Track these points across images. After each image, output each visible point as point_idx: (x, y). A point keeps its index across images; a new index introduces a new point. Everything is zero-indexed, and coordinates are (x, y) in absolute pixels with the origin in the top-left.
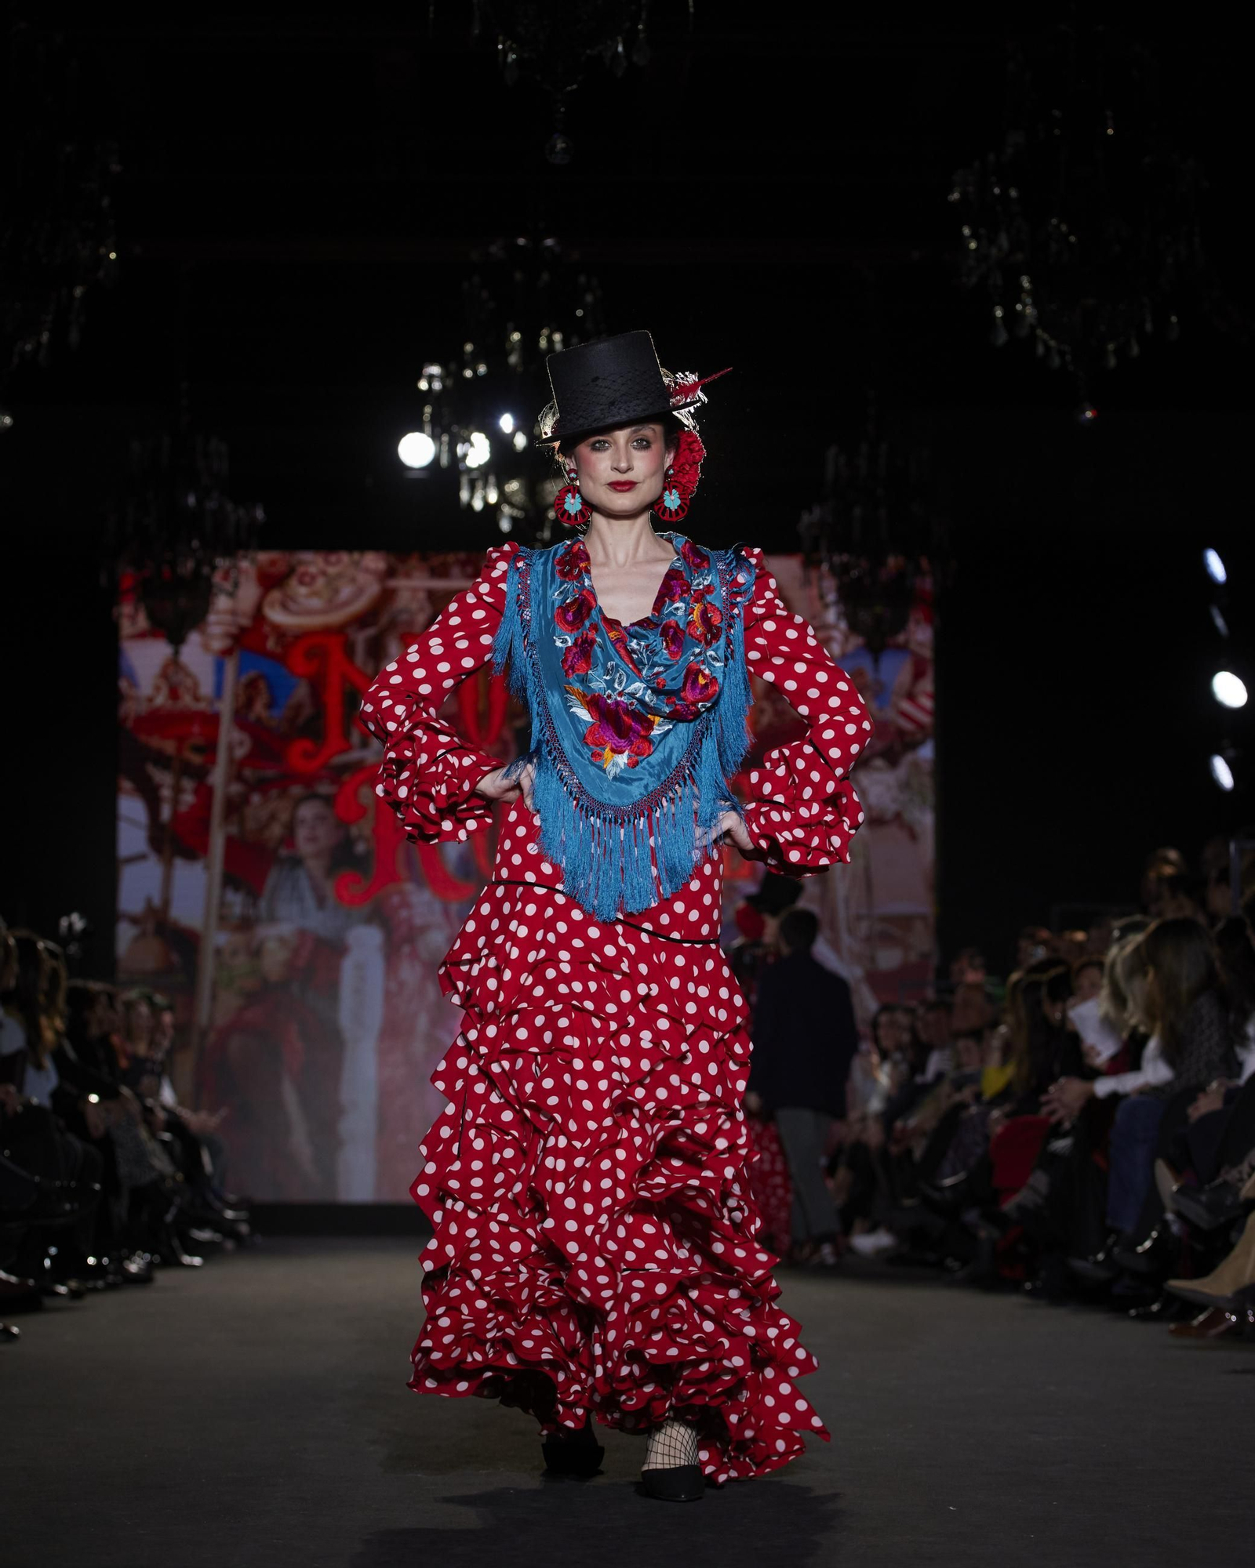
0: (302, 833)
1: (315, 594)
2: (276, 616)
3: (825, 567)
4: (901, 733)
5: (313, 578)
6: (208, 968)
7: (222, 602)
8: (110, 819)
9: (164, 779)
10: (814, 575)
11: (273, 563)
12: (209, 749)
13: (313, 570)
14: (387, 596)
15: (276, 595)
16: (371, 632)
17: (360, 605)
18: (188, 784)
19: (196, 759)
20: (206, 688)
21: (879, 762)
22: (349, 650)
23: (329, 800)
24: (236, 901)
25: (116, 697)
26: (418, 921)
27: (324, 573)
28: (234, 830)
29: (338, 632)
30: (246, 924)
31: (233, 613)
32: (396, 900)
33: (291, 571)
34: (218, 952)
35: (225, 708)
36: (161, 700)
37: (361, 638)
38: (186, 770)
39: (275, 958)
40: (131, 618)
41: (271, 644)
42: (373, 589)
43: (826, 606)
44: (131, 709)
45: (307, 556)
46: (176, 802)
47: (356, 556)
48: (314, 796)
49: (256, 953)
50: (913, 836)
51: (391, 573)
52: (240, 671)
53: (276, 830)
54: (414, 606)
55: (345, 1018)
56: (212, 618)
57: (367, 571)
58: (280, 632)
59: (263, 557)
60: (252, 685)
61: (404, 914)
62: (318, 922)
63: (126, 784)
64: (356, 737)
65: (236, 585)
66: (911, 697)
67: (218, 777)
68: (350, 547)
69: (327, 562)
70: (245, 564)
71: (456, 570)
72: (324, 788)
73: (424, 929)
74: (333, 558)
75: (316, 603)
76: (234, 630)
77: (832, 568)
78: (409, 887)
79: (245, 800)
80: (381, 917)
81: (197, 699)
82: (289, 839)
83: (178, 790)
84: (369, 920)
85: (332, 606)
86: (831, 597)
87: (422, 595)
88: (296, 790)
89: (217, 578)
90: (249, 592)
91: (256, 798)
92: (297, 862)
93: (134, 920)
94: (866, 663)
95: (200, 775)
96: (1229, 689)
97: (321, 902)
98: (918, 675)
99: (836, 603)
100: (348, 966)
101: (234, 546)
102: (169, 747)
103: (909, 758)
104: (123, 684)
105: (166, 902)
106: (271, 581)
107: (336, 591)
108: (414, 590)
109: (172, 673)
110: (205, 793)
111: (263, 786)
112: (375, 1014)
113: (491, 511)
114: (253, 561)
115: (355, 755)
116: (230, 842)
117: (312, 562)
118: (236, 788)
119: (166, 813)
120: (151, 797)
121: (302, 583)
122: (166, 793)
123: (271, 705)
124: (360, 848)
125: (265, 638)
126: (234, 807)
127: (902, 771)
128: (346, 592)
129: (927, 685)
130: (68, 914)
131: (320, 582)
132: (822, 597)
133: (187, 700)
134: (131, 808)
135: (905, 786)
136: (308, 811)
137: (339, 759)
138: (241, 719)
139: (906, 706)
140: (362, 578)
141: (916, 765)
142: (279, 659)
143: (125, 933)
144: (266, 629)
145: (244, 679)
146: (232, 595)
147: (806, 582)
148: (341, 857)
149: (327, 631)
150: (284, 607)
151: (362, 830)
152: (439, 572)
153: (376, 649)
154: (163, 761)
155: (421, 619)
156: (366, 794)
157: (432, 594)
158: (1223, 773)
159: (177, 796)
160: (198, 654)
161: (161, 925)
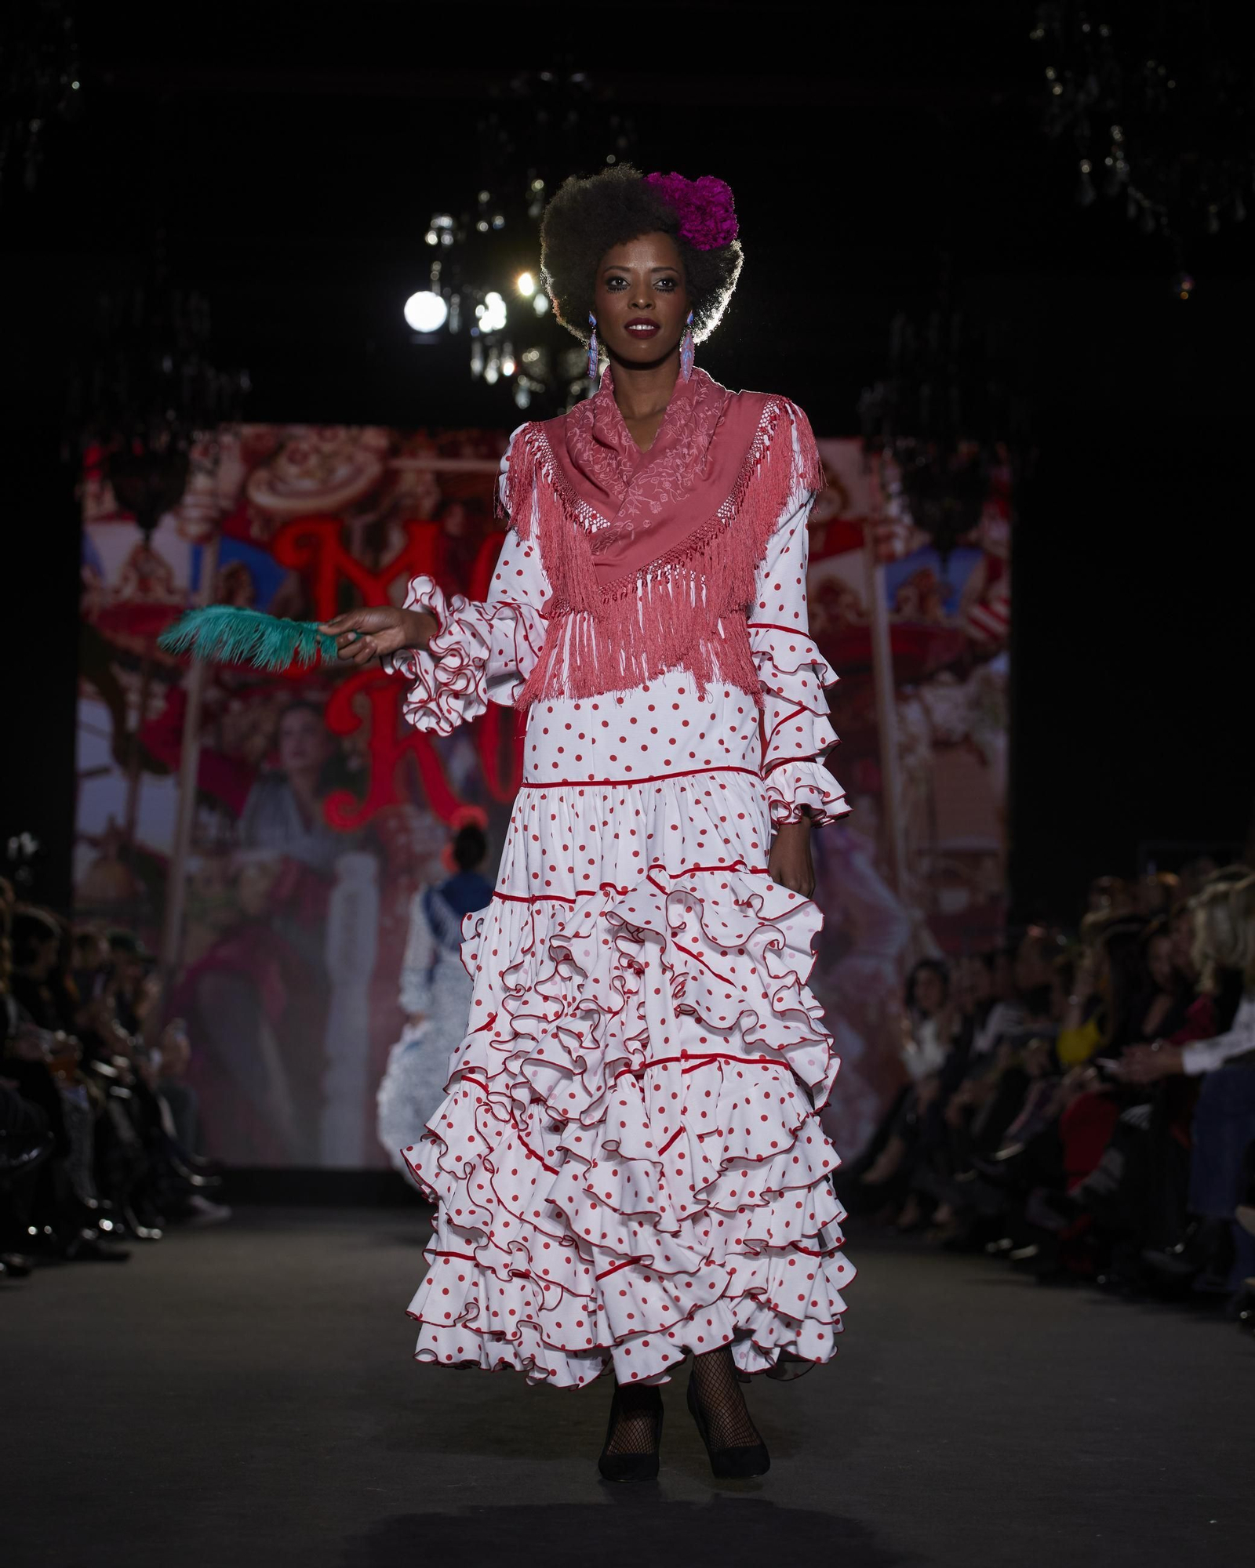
0: (288, 746)
1: (307, 474)
2: (263, 498)
3: (888, 453)
4: (972, 643)
5: (305, 457)
6: (178, 900)
7: (201, 482)
8: (69, 727)
9: (131, 681)
10: (875, 463)
11: (259, 437)
13: (304, 446)
14: (389, 478)
15: (262, 475)
16: (369, 518)
17: (361, 485)
18: (159, 688)
19: (168, 659)
20: (181, 577)
21: (946, 677)
22: (345, 538)
23: (319, 709)
24: (212, 823)
25: (78, 587)
26: (418, 848)
27: (317, 450)
28: (210, 741)
29: (333, 518)
30: (222, 849)
31: (213, 494)
32: (393, 824)
33: (280, 448)
34: (190, 880)
36: (129, 591)
37: (358, 525)
38: (156, 672)
39: (253, 891)
40: (97, 498)
41: (255, 531)
42: (373, 469)
43: (888, 497)
44: (94, 601)
45: (299, 430)
46: (144, 708)
47: (354, 431)
48: (298, 703)
49: (233, 881)
50: (983, 760)
51: (393, 451)
52: (221, 559)
53: (258, 742)
54: (420, 490)
55: (333, 956)
56: (189, 499)
57: (366, 448)
58: (267, 516)
59: (248, 430)
60: (233, 576)
61: (402, 839)
62: (304, 847)
63: (88, 687)
65: (217, 462)
66: (984, 603)
67: (194, 681)
68: (348, 422)
69: (321, 437)
70: (227, 439)
71: (468, 450)
72: (314, 695)
73: (426, 858)
74: (328, 433)
75: (308, 484)
76: (214, 514)
77: (896, 454)
78: (409, 809)
79: (224, 708)
80: (377, 843)
81: (170, 591)
82: (273, 749)
83: (146, 695)
84: (363, 846)
85: (325, 489)
86: (894, 487)
87: (429, 477)
88: (282, 696)
89: (196, 454)
90: (231, 471)
91: (236, 706)
92: (281, 779)
93: (94, 842)
94: (933, 564)
95: (172, 678)
97: (308, 823)
98: (993, 575)
99: (902, 493)
100: (337, 898)
101: (214, 418)
103: (980, 672)
104: (87, 574)
105: (132, 822)
106: (257, 459)
107: (331, 471)
108: (420, 472)
109: (143, 561)
110: (177, 698)
111: (242, 693)
112: (368, 955)
113: (507, 384)
114: (237, 435)
116: (205, 755)
117: (304, 437)
118: (213, 694)
119: (133, 720)
120: (116, 701)
121: (292, 460)
122: (133, 698)
123: (254, 600)
124: (354, 764)
125: (249, 523)
126: (210, 716)
127: (972, 687)
128: (342, 471)
129: (1002, 589)
130: (18, 834)
131: (313, 461)
132: (883, 486)
133: (159, 594)
134: (93, 715)
135: (976, 704)
136: (294, 721)
139: (978, 612)
140: (361, 457)
141: (987, 681)
142: (265, 547)
143: (84, 858)
144: (251, 512)
145: (225, 570)
146: (212, 473)
147: (867, 470)
148: (332, 774)
149: (320, 517)
150: (272, 488)
151: (357, 743)
152: (451, 451)
153: (376, 539)
154: (131, 661)
155: (428, 504)
156: (361, 703)
157: (440, 477)
159: (146, 702)
160: (172, 540)
161: (124, 849)
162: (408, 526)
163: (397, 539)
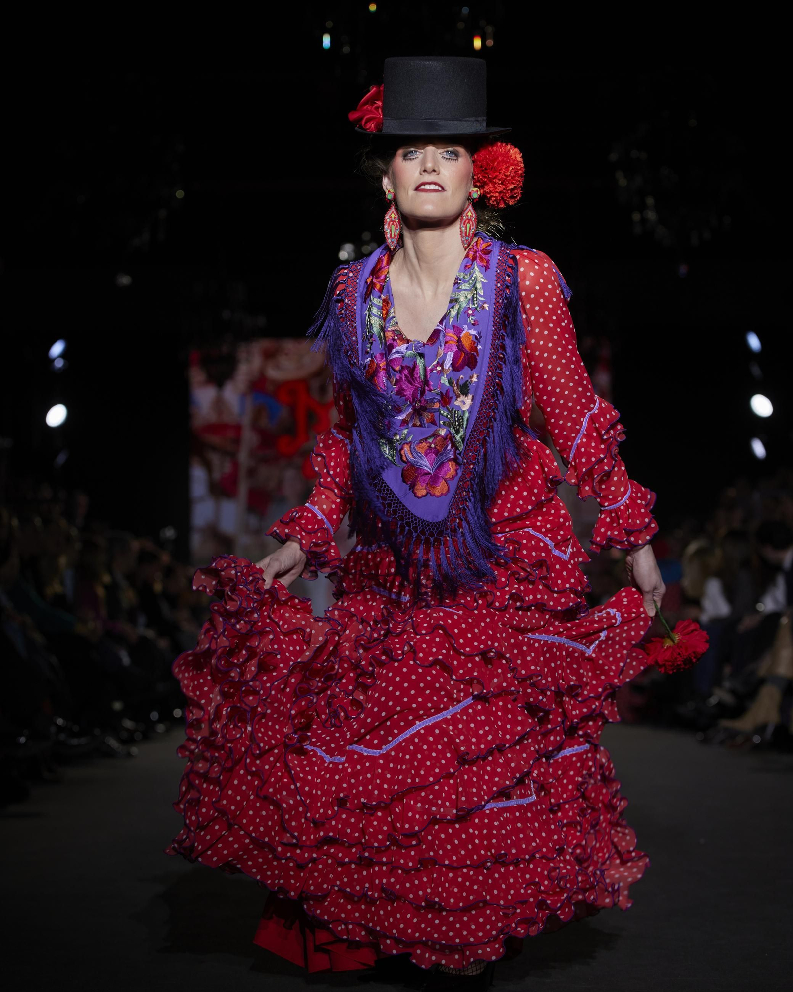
0: (286, 486)
2: (273, 373)
5: (291, 355)
7: (243, 366)
9: (215, 459)
11: (269, 345)
12: (237, 441)
15: (271, 363)
16: (319, 381)
17: (314, 367)
18: (227, 461)
19: (230, 447)
20: (236, 409)
22: (308, 390)
23: (300, 468)
24: (253, 521)
25: (189, 416)
28: (252, 483)
29: (303, 383)
31: (250, 372)
33: (278, 350)
35: (246, 421)
36: (213, 418)
37: (315, 384)
38: (226, 453)
40: (197, 375)
41: (269, 389)
44: (197, 423)
45: (286, 342)
46: (221, 469)
48: (291, 465)
52: (254, 402)
53: (272, 484)
56: (238, 375)
58: (274, 382)
59: (265, 344)
60: (260, 408)
63: (195, 461)
64: (313, 434)
65: (250, 357)
67: (243, 457)
69: (296, 345)
70: (255, 346)
75: (291, 366)
76: (250, 380)
79: (258, 469)
81: (231, 416)
82: (279, 487)
83: (222, 464)
85: (300, 368)
88: (283, 462)
89: (241, 355)
90: (257, 361)
91: (262, 468)
92: (283, 499)
93: (201, 531)
95: (233, 455)
96: (762, 406)
102: (216, 440)
104: (193, 410)
105: (217, 521)
106: (269, 355)
109: (219, 404)
110: (236, 465)
111: (266, 461)
114: (259, 345)
117: (290, 345)
118: (252, 463)
119: (216, 475)
120: (208, 466)
121: (284, 355)
122: (216, 464)
123: (270, 418)
125: (266, 386)
126: (251, 472)
128: (307, 360)
131: (294, 356)
133: (226, 418)
134: (198, 474)
136: (289, 474)
137: (305, 446)
138: (255, 426)
142: (274, 395)
143: (196, 539)
144: (266, 380)
145: (256, 405)
146: (248, 362)
149: (297, 381)
150: (278, 367)
153: (323, 390)
154: (214, 449)
158: (759, 449)
159: (222, 467)
160: (232, 394)
161: (214, 533)
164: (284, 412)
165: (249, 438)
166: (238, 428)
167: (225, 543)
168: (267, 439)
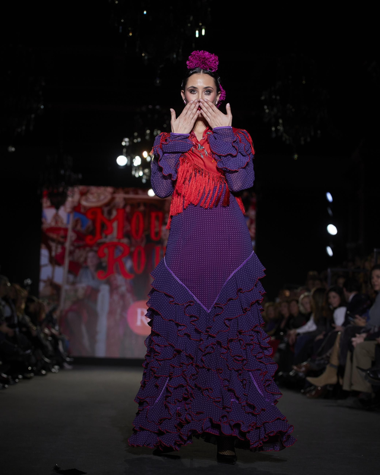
0: (89, 261)
1: (94, 197)
2: (84, 203)
5: (94, 194)
6: (63, 295)
7: (70, 199)
8: (39, 255)
9: (53, 245)
11: (83, 189)
12: (65, 237)
13: (94, 191)
14: (113, 199)
15: (84, 198)
16: (109, 208)
17: (106, 201)
18: (60, 247)
19: (62, 240)
20: (65, 220)
22: (102, 212)
23: (97, 252)
24: (71, 278)
25: (41, 223)
26: (118, 284)
27: (96, 192)
28: (71, 259)
29: (100, 208)
30: (73, 284)
31: (73, 202)
32: (113, 278)
33: (88, 192)
34: (66, 291)
35: (70, 227)
36: (53, 224)
37: (106, 210)
38: (59, 243)
39: (81, 293)
40: (46, 202)
41: (82, 210)
42: (109, 197)
44: (45, 226)
45: (92, 188)
47: (105, 188)
48: (92, 250)
49: (76, 291)
51: (114, 193)
52: (74, 217)
53: (82, 259)
54: (120, 202)
55: (99, 308)
56: (67, 203)
57: (108, 192)
58: (85, 207)
59: (81, 188)
60: (77, 221)
61: (115, 282)
62: (92, 283)
63: (43, 246)
64: (104, 235)
65: (73, 194)
67: (67, 245)
68: (104, 186)
69: (97, 189)
70: (76, 189)
71: (131, 193)
72: (95, 248)
74: (99, 188)
75: (94, 200)
76: (73, 206)
78: (116, 275)
79: (75, 251)
80: (109, 282)
81: (62, 224)
82: (85, 261)
83: (57, 248)
84: (106, 283)
85: (98, 201)
87: (122, 199)
88: (88, 249)
89: (69, 193)
90: (77, 197)
91: (77, 251)
92: (87, 267)
93: (45, 282)
95: (62, 244)
96: (332, 230)
97: (93, 278)
98: (251, 223)
100: (100, 296)
101: (73, 184)
102: (54, 236)
104: (43, 220)
105: (53, 277)
106: (83, 194)
107: (100, 197)
108: (120, 197)
109: (56, 217)
110: (64, 249)
111: (79, 247)
112: (106, 308)
113: (140, 178)
114: (78, 188)
115: (103, 240)
117: (94, 189)
118: (72, 248)
119: (53, 254)
120: (49, 249)
121: (91, 194)
122: (54, 248)
123: (82, 226)
124: (104, 264)
126: (71, 253)
128: (102, 197)
129: (253, 226)
130: (27, 279)
131: (96, 195)
133: (60, 225)
134: (44, 252)
136: (91, 254)
137: (100, 241)
138: (74, 230)
140: (107, 194)
142: (85, 214)
143: (42, 286)
144: (81, 206)
145: (75, 219)
146: (72, 197)
148: (99, 267)
149: (97, 208)
150: (87, 200)
151: (105, 260)
152: (127, 193)
153: (110, 213)
154: (53, 240)
155: (122, 205)
156: (106, 251)
157: (125, 199)
158: (330, 251)
159: (57, 250)
160: (63, 212)
161: (51, 283)
162: (118, 210)
163: (114, 213)
164: (89, 223)
165: (71, 235)
166: (66, 230)
167: (57, 288)
168: (80, 236)
